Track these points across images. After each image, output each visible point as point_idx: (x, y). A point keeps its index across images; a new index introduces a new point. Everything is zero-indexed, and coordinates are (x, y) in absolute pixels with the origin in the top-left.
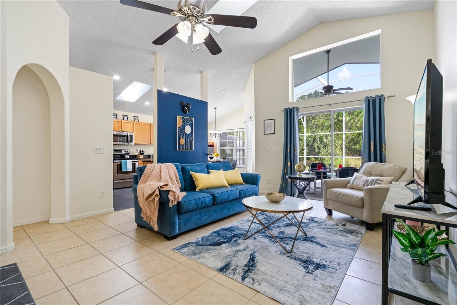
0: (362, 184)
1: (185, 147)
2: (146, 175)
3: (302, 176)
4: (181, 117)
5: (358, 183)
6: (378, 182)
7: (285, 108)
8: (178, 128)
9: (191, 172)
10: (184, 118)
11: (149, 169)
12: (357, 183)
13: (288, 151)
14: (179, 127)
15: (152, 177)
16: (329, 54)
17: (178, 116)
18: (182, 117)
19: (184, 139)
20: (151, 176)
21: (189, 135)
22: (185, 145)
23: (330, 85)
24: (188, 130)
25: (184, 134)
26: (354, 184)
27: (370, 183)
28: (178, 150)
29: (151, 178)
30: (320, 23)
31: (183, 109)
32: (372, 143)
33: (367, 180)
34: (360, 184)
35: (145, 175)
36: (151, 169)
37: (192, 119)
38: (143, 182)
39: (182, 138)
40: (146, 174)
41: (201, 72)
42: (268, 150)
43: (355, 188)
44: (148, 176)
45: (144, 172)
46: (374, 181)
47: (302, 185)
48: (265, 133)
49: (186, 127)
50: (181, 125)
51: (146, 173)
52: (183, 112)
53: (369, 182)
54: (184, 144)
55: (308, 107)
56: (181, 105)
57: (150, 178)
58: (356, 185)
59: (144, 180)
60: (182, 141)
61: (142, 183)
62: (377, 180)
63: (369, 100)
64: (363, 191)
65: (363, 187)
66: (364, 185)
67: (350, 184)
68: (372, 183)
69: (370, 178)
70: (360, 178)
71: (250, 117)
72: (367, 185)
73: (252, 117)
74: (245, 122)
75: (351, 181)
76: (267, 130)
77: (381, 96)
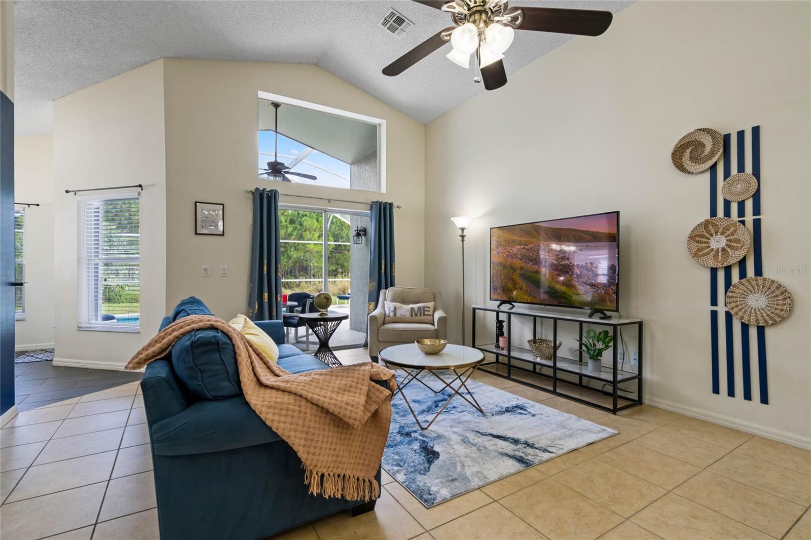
0: (408, 315)
3: (328, 315)
5: (403, 315)
6: (426, 309)
12: (401, 315)
13: (265, 273)
16: (278, 109)
23: (279, 160)
26: (397, 316)
27: (418, 312)
30: (315, 64)
32: (383, 261)
33: (413, 309)
34: (405, 315)
42: (206, 270)
43: (399, 321)
46: (421, 308)
48: (198, 232)
53: (416, 311)
58: (400, 317)
62: (424, 307)
63: (380, 205)
64: (412, 323)
65: (412, 318)
66: (412, 316)
67: (389, 317)
68: (421, 311)
69: (415, 306)
70: (401, 308)
71: (140, 186)
72: (416, 315)
73: (146, 186)
74: (73, 191)
75: (387, 313)
76: (203, 225)
77: (391, 205)
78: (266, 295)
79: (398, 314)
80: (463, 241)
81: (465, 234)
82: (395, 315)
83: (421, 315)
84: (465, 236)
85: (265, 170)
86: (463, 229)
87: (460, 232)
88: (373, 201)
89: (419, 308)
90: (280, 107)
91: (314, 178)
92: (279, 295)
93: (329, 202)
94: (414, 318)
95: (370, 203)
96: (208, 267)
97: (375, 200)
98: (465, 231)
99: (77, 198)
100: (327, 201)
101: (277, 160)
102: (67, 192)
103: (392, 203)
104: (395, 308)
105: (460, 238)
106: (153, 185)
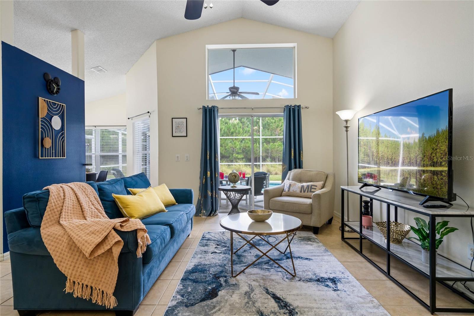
0: (298, 191)
1: (53, 152)
2: (53, 209)
3: (237, 187)
4: (45, 100)
5: (295, 190)
6: (313, 187)
7: (203, 106)
8: (40, 119)
9: (114, 195)
10: (50, 102)
11: (56, 197)
12: (293, 190)
13: (208, 159)
14: (42, 117)
15: (67, 211)
16: (235, 53)
17: (40, 98)
18: (47, 101)
19: (50, 138)
20: (65, 209)
21: (58, 132)
22: (53, 150)
23: (236, 86)
24: (56, 123)
25: (49, 129)
26: (290, 191)
28: (40, 158)
29: (65, 212)
30: (242, 18)
31: (50, 86)
33: (303, 187)
34: (296, 191)
35: (51, 208)
36: (60, 197)
37: (63, 105)
38: (50, 223)
39: (48, 137)
40: (54, 207)
41: (74, 30)
42: (178, 157)
43: (292, 195)
44: (59, 209)
45: (48, 203)
46: (309, 186)
47: (234, 199)
48: (173, 136)
49: (54, 117)
50: (45, 114)
51: (53, 204)
52: (49, 92)
53: (305, 188)
54: (50, 148)
55: (231, 108)
56: (45, 79)
57: (63, 213)
58: (292, 192)
59: (52, 218)
60: (48, 143)
61: (50, 226)
62: (312, 186)
63: (290, 109)
64: (301, 197)
65: (301, 193)
66: (301, 192)
67: (285, 191)
68: (308, 189)
69: (305, 184)
70: (295, 184)
71: (148, 112)
72: (304, 192)
73: (152, 112)
74: (130, 118)
75: (285, 188)
76: (176, 131)
77: (299, 106)
78: (209, 173)
79: (291, 190)
80: (347, 131)
81: (348, 125)
82: (289, 191)
83: (308, 192)
84: (349, 127)
85: (227, 93)
86: (347, 121)
87: (344, 124)
88: (285, 105)
89: (308, 186)
90: (236, 51)
91: (257, 94)
92: (216, 173)
93: (253, 109)
94: (303, 194)
95: (284, 107)
96: (179, 155)
97: (286, 105)
98: (348, 122)
99: (133, 121)
100: (252, 109)
101: (235, 85)
102: (129, 119)
103: (300, 105)
104: (290, 185)
105: (345, 129)
106: (154, 111)
